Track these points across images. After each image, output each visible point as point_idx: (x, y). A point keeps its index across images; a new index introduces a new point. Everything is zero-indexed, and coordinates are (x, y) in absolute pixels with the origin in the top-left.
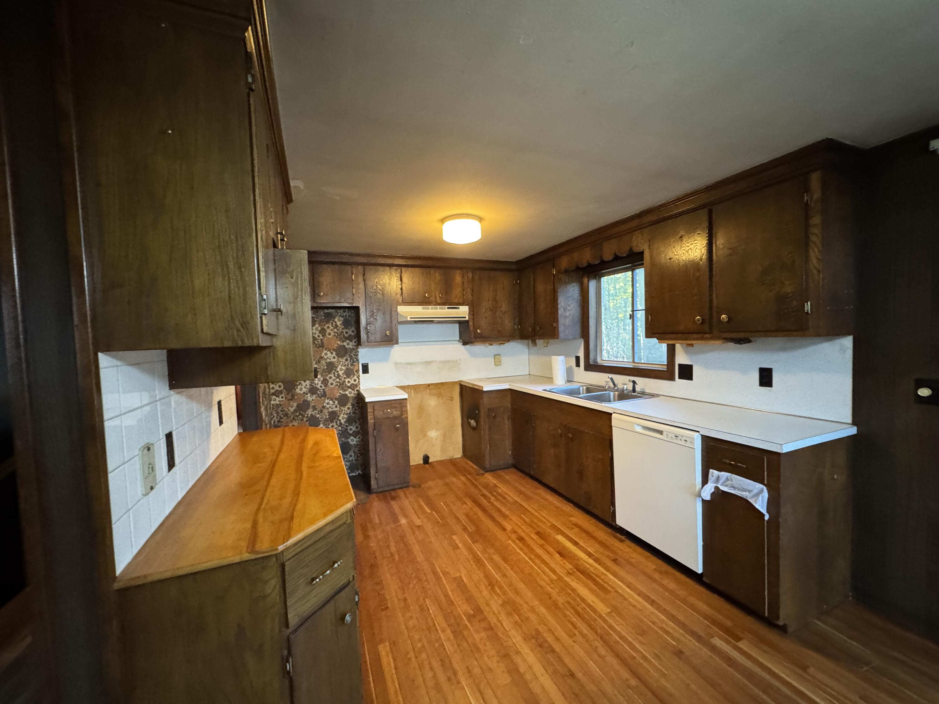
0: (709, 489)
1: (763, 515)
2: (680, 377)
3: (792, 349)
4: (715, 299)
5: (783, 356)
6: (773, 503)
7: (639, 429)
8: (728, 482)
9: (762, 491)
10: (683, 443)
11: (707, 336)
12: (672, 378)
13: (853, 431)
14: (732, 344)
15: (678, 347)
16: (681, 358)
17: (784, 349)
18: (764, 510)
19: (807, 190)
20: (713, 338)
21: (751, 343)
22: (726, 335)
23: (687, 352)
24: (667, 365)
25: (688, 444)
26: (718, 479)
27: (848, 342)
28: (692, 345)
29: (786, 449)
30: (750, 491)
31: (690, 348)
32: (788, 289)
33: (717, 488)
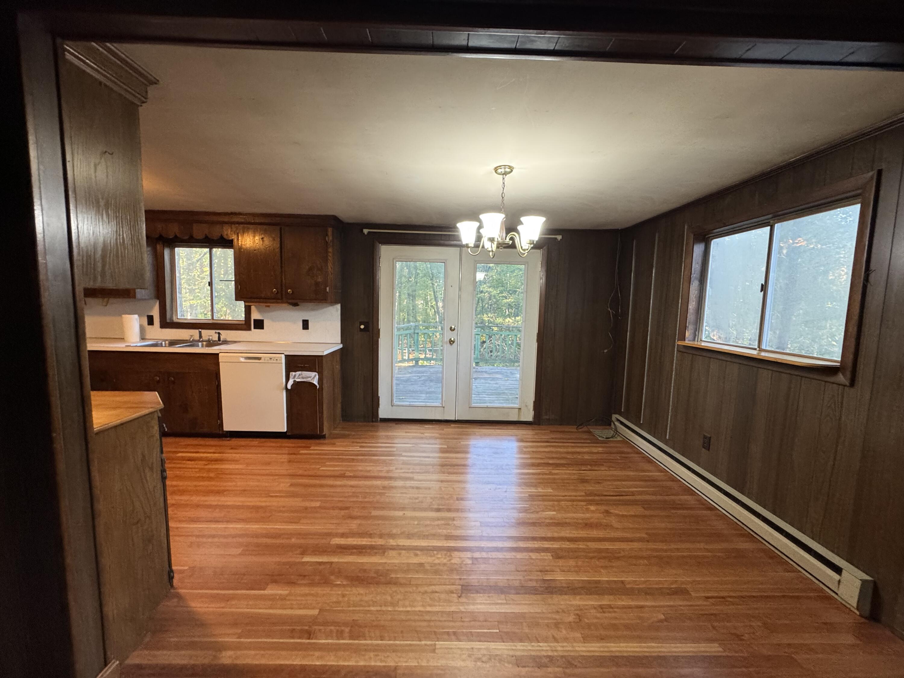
0: (291, 382)
1: (316, 386)
2: (255, 328)
3: (317, 310)
4: (284, 281)
5: (313, 313)
6: (320, 380)
7: (242, 360)
8: (300, 376)
9: (316, 375)
10: (275, 361)
11: (280, 301)
12: (249, 329)
13: (341, 346)
14: (291, 306)
15: (253, 308)
16: (255, 315)
17: (313, 310)
18: (316, 384)
19: (327, 235)
20: (282, 303)
21: (299, 307)
22: (290, 301)
23: (260, 311)
24: (245, 321)
25: (278, 361)
26: (295, 376)
27: (339, 306)
28: (269, 306)
29: (325, 353)
30: (310, 377)
31: (268, 308)
32: (319, 280)
33: (295, 381)
